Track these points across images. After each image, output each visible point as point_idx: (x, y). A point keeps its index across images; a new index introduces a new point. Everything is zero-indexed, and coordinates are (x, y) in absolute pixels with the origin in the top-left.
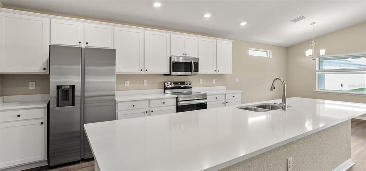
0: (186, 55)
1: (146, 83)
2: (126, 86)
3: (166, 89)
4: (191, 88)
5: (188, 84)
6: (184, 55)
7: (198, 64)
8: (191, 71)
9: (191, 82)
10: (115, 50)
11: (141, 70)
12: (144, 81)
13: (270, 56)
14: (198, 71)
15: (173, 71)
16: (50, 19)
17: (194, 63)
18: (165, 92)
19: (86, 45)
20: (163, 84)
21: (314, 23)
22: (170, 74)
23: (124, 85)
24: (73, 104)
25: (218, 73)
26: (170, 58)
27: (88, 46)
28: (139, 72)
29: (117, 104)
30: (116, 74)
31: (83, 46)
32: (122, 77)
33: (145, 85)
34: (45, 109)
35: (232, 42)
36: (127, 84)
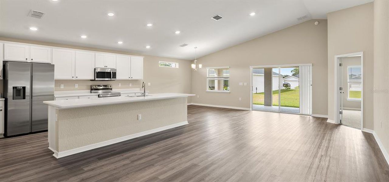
0: (107, 67)
1: (77, 86)
2: (61, 88)
3: (92, 90)
4: (111, 89)
5: (109, 86)
6: (105, 67)
7: (115, 73)
8: (110, 78)
9: (112, 85)
10: (54, 65)
11: (73, 77)
12: (76, 84)
13: (177, 67)
14: (115, 78)
15: (97, 78)
16: (3, 43)
17: (112, 72)
18: (91, 92)
19: (31, 61)
20: (90, 87)
21: (196, 48)
22: (94, 80)
23: (59, 87)
24: (24, 98)
25: (132, 79)
26: (95, 69)
27: (33, 61)
28: (71, 78)
29: (55, 98)
30: (55, 80)
31: (29, 61)
32: (59, 82)
33: (76, 87)
34: (3, 102)
35: (144, 58)
36: (62, 87)
